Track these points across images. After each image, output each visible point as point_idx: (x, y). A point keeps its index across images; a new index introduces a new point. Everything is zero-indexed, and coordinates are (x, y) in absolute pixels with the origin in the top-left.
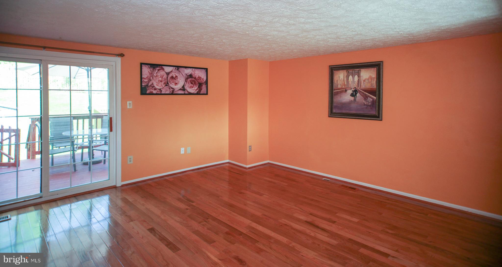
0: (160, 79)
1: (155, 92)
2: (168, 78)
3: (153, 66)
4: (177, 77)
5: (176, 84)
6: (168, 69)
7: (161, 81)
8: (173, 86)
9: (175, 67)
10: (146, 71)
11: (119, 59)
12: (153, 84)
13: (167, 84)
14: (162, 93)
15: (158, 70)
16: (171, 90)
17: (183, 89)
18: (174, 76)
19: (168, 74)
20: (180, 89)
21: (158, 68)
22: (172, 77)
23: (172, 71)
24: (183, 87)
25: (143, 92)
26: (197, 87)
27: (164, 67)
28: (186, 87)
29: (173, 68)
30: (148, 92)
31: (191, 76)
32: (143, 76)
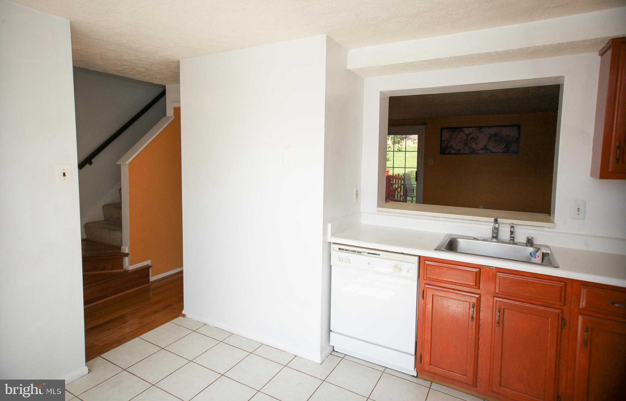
0: (459, 140)
1: (453, 152)
2: (468, 139)
3: (453, 129)
4: (478, 137)
5: (477, 144)
6: (467, 131)
7: (461, 142)
8: (474, 146)
9: (476, 128)
10: (446, 134)
11: (423, 127)
12: (452, 145)
13: (466, 144)
14: (461, 152)
15: (458, 132)
16: (471, 149)
17: (485, 148)
18: (475, 136)
19: (468, 135)
20: (481, 149)
21: (458, 131)
22: (473, 138)
23: (472, 132)
24: (485, 146)
25: (443, 151)
26: (504, 145)
27: (464, 129)
28: (488, 147)
29: (473, 129)
30: (447, 152)
31: (495, 135)
32: (442, 139)
